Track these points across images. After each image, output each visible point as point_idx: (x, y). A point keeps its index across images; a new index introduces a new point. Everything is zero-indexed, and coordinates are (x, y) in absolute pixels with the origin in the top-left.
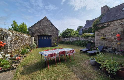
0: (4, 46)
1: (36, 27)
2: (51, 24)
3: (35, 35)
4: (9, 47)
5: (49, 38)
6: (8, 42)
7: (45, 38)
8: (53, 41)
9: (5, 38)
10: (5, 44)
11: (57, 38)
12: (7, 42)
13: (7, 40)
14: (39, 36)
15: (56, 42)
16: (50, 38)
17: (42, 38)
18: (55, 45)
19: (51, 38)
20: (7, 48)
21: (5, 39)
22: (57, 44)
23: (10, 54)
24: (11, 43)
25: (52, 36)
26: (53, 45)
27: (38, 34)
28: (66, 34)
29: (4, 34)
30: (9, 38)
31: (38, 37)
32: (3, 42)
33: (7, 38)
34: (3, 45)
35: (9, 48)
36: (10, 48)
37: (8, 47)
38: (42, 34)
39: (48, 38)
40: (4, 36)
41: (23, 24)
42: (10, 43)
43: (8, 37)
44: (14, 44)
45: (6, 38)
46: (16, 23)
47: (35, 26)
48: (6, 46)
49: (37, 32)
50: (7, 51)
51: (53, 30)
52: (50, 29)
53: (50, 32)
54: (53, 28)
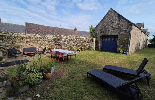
1: (99, 28)
2: (119, 16)
5: (115, 39)
7: (109, 40)
8: (118, 44)
15: (123, 45)
17: (106, 40)
24: (64, 43)
25: (119, 37)
27: (100, 35)
30: (62, 40)
47: (99, 26)
48: (61, 44)
49: (100, 33)
51: (121, 26)
52: (116, 26)
53: (116, 30)
54: (121, 22)
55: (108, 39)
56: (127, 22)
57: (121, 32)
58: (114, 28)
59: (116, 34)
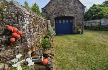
0: (21, 36)
1: (52, 6)
3: (51, 17)
4: (28, 38)
6: (26, 29)
7: (64, 22)
8: (75, 25)
9: (19, 19)
10: (21, 32)
11: (83, 21)
12: (24, 30)
13: (23, 24)
14: (56, 19)
15: (80, 26)
16: (71, 21)
17: (60, 22)
18: (80, 31)
19: (73, 20)
20: (26, 41)
22: (82, 29)
24: (29, 31)
25: (75, 18)
26: (75, 31)
27: (54, 16)
28: (91, 13)
29: (17, 12)
30: (25, 21)
31: (54, 20)
32: (18, 28)
33: (23, 19)
34: (19, 36)
35: (28, 40)
37: (26, 38)
38: (60, 16)
39: (67, 21)
41: (35, 5)
43: (25, 19)
44: (33, 32)
45: (21, 20)
46: (27, 4)
47: (51, 3)
48: (24, 37)
49: (54, 14)
50: (26, 46)
51: (77, 8)
52: (72, 7)
53: (72, 11)
54: (76, 4)
55: (62, 21)
56: (81, 5)
57: (77, 14)
58: (70, 10)
59: (73, 15)
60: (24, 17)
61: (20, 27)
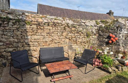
6: (122, 37)
9: (118, 30)
10: (117, 38)
12: (120, 37)
13: (120, 34)
20: (119, 45)
21: (118, 32)
23: (122, 53)
24: (126, 39)
29: (118, 26)
30: (123, 31)
33: (121, 30)
34: (115, 40)
35: (121, 45)
36: (124, 45)
37: (120, 43)
40: (117, 28)
42: (123, 39)
43: (123, 30)
45: (120, 30)
48: (118, 42)
50: (119, 49)
60: (122, 29)
61: (118, 35)
